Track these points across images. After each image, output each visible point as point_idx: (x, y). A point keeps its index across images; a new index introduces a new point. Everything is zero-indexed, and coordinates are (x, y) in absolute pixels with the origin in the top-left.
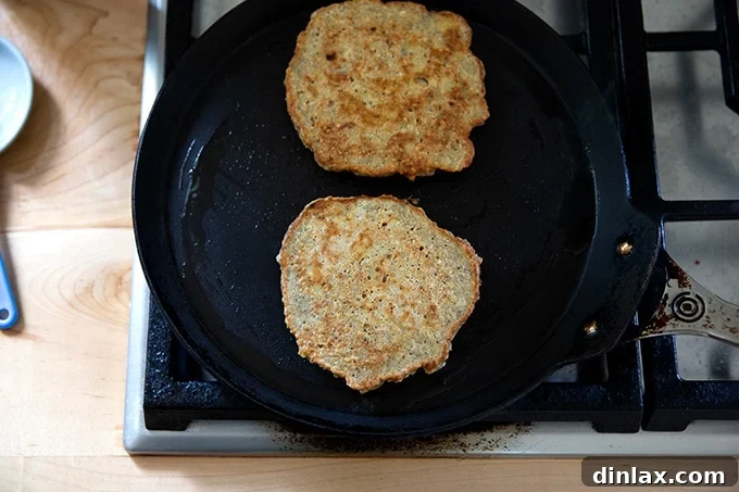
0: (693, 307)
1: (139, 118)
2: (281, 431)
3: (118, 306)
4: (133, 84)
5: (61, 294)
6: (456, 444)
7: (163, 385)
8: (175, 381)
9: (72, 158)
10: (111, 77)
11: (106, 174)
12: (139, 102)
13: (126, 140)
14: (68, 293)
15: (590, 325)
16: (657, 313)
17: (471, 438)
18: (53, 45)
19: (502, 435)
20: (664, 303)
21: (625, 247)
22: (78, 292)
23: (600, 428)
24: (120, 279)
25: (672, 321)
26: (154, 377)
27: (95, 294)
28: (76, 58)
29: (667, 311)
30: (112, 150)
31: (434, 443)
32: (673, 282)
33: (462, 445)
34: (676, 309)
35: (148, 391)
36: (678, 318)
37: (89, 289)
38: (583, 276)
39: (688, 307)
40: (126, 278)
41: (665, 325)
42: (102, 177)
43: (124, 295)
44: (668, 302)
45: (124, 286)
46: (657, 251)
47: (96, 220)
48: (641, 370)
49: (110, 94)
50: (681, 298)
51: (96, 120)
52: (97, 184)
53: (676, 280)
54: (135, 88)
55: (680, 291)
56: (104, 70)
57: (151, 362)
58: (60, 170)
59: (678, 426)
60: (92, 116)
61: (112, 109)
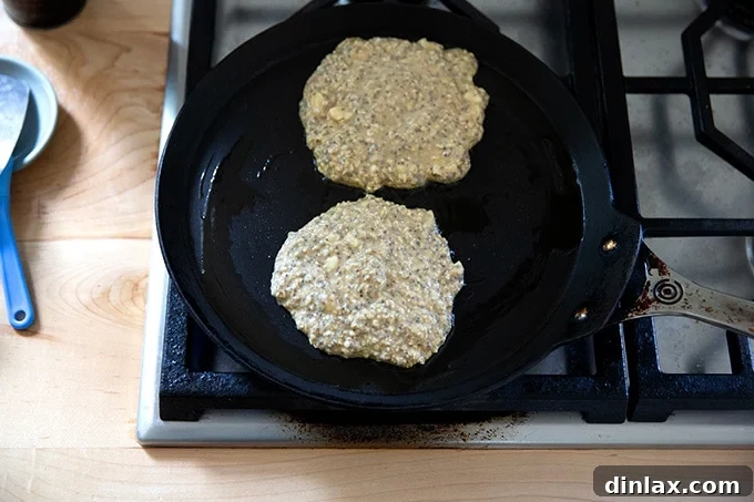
0: (673, 291)
1: (159, 141)
2: (291, 422)
3: (134, 310)
4: (153, 112)
5: (78, 298)
6: (457, 433)
7: (179, 375)
8: (190, 372)
9: (93, 176)
10: (131, 105)
11: (126, 190)
12: (160, 128)
13: (145, 161)
14: (85, 298)
15: (580, 311)
16: (640, 298)
17: (471, 428)
18: (77, 76)
19: (500, 426)
20: (647, 290)
21: (611, 245)
22: (94, 296)
23: (590, 418)
24: (137, 285)
25: (655, 303)
26: (170, 368)
27: (111, 298)
28: (99, 88)
29: (650, 295)
30: (131, 169)
31: (436, 433)
32: (655, 271)
33: (462, 434)
34: (657, 294)
35: (164, 381)
36: (659, 301)
37: (106, 293)
38: (573, 273)
39: (668, 292)
40: (142, 284)
41: (648, 307)
42: (120, 193)
43: (140, 301)
44: (650, 288)
45: (140, 291)
46: (639, 245)
47: (114, 231)
48: (625, 364)
49: (130, 119)
50: (661, 285)
51: (117, 142)
52: (116, 199)
53: (656, 270)
54: (155, 115)
55: (660, 278)
56: (126, 98)
57: (168, 354)
58: (80, 187)
59: (659, 417)
60: (113, 139)
61: (131, 134)
